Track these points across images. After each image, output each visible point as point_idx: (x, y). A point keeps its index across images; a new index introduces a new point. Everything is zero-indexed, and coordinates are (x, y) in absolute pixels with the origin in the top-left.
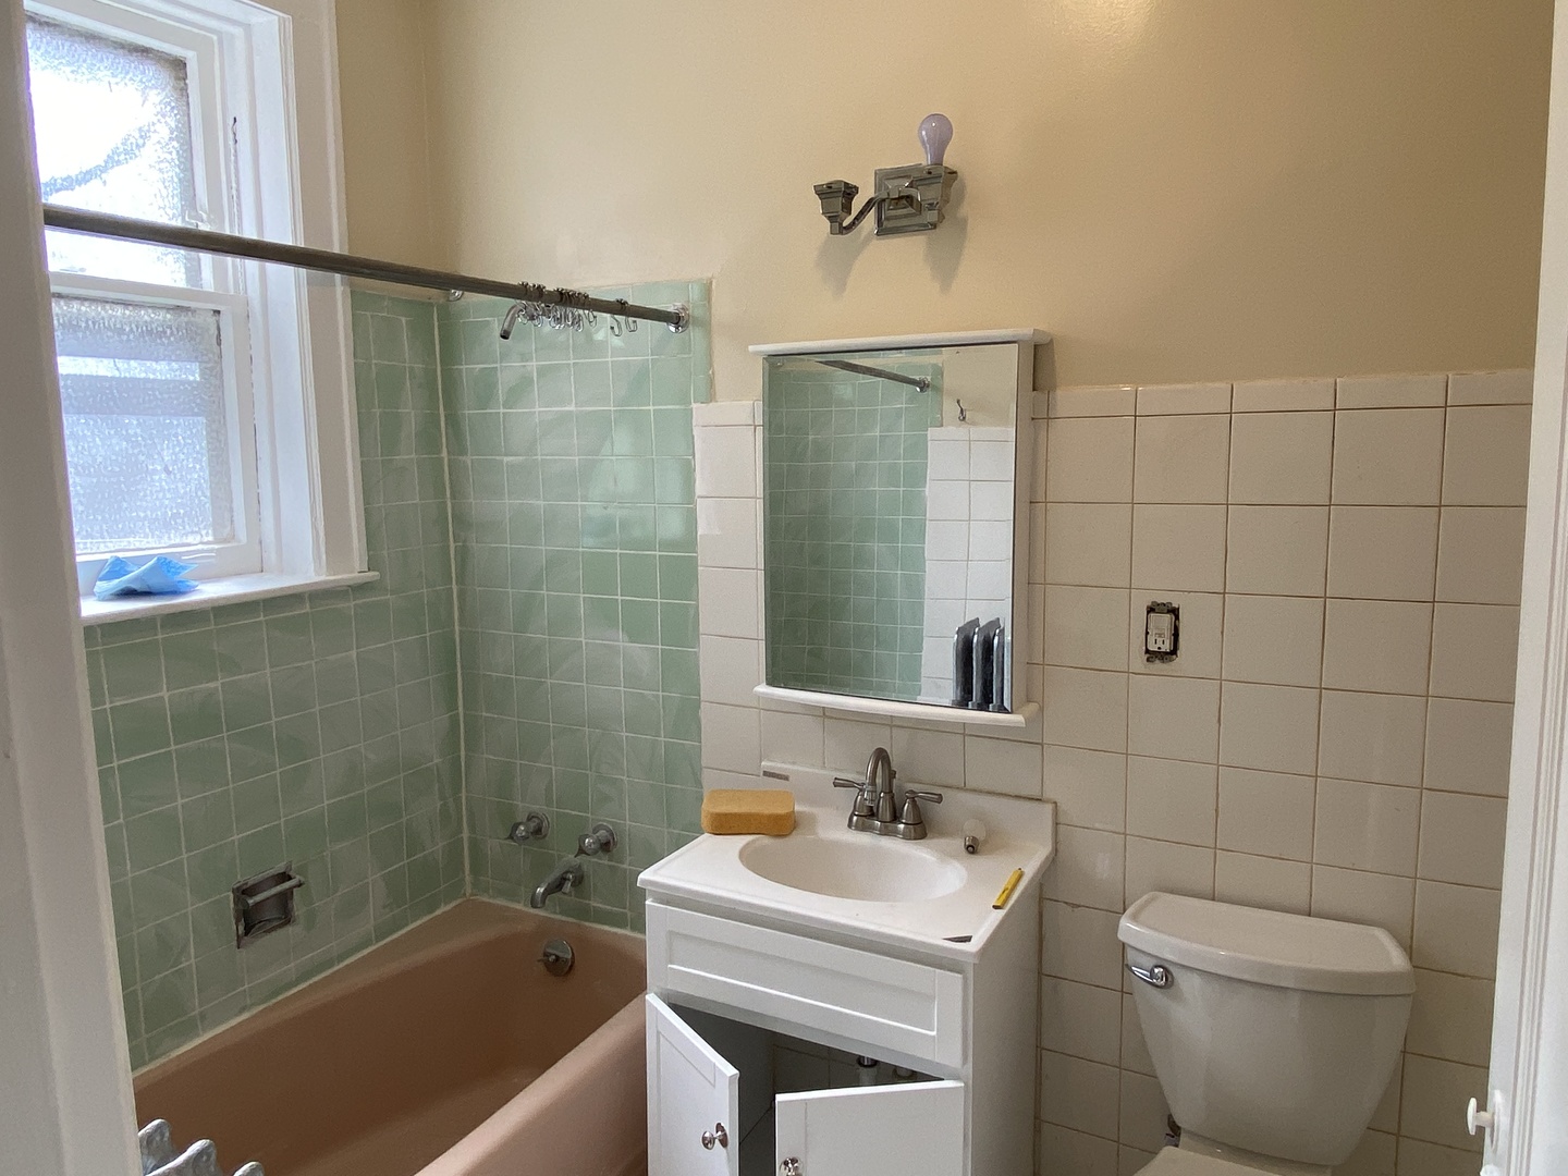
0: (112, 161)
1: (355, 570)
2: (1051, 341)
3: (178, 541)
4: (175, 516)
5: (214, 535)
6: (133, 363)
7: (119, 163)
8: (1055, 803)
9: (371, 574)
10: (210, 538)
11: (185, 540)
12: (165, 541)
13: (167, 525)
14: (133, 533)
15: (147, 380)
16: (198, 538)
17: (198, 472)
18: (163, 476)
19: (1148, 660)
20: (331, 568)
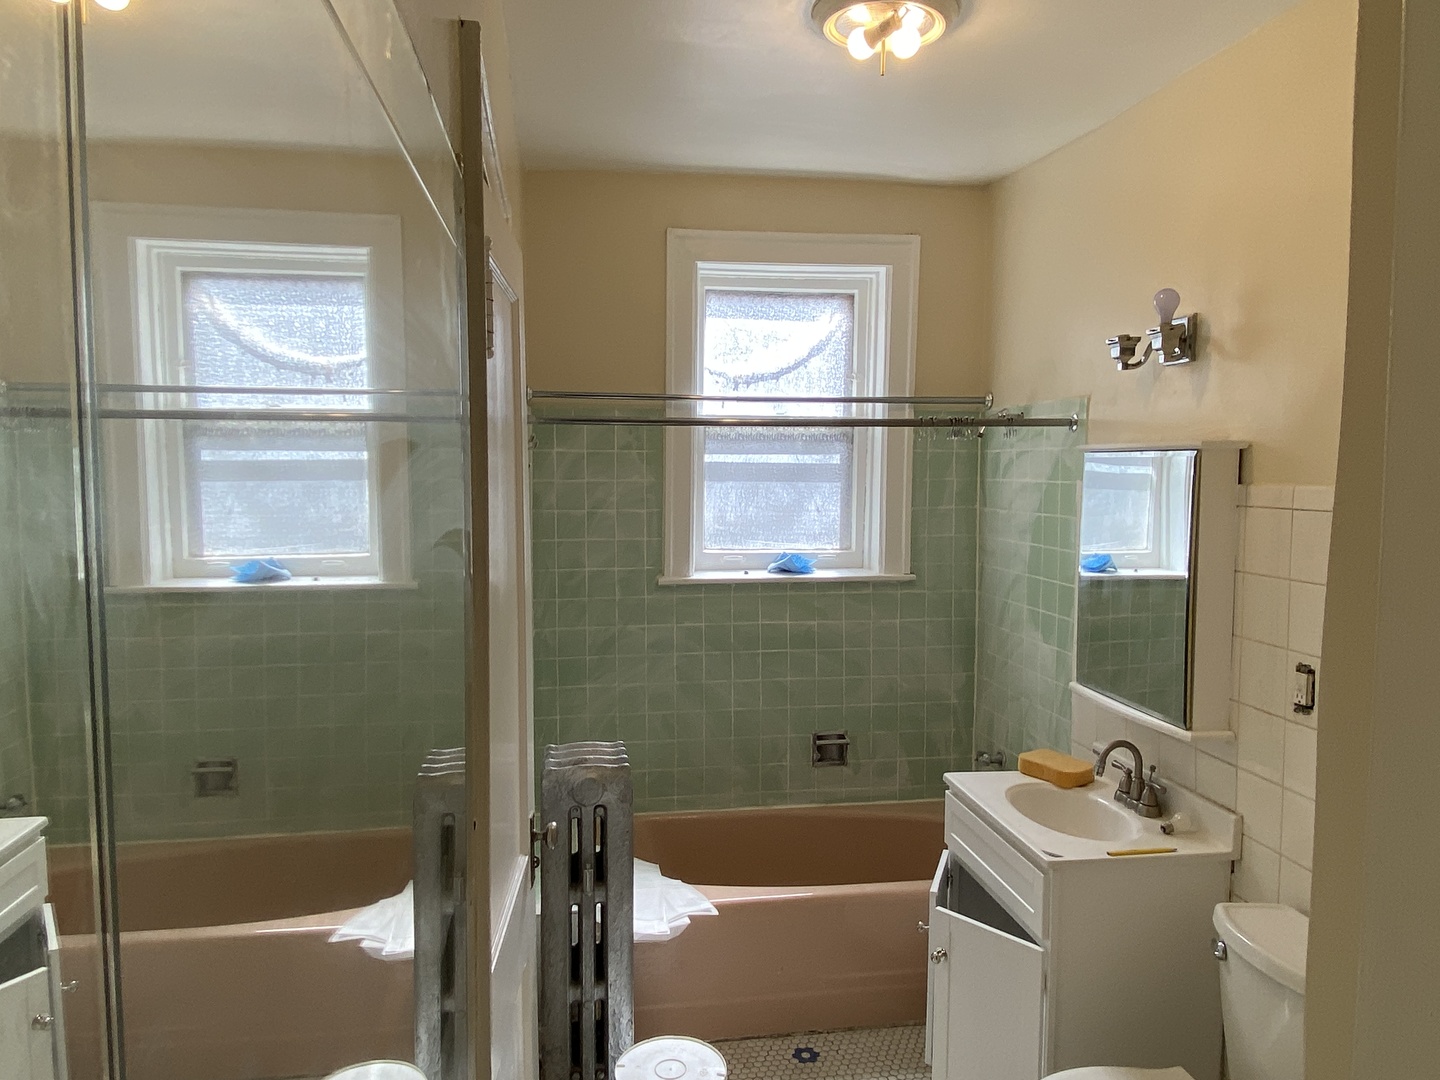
0: (810, 356)
1: (902, 572)
2: (1250, 446)
3: (820, 547)
4: (820, 534)
5: (841, 545)
6: (806, 457)
7: (814, 356)
8: (1242, 817)
9: (912, 575)
10: (838, 547)
11: (824, 547)
12: (814, 547)
13: (815, 538)
14: (797, 541)
15: (812, 464)
16: (831, 547)
17: (835, 512)
18: (816, 514)
19: (1295, 710)
20: (886, 570)
